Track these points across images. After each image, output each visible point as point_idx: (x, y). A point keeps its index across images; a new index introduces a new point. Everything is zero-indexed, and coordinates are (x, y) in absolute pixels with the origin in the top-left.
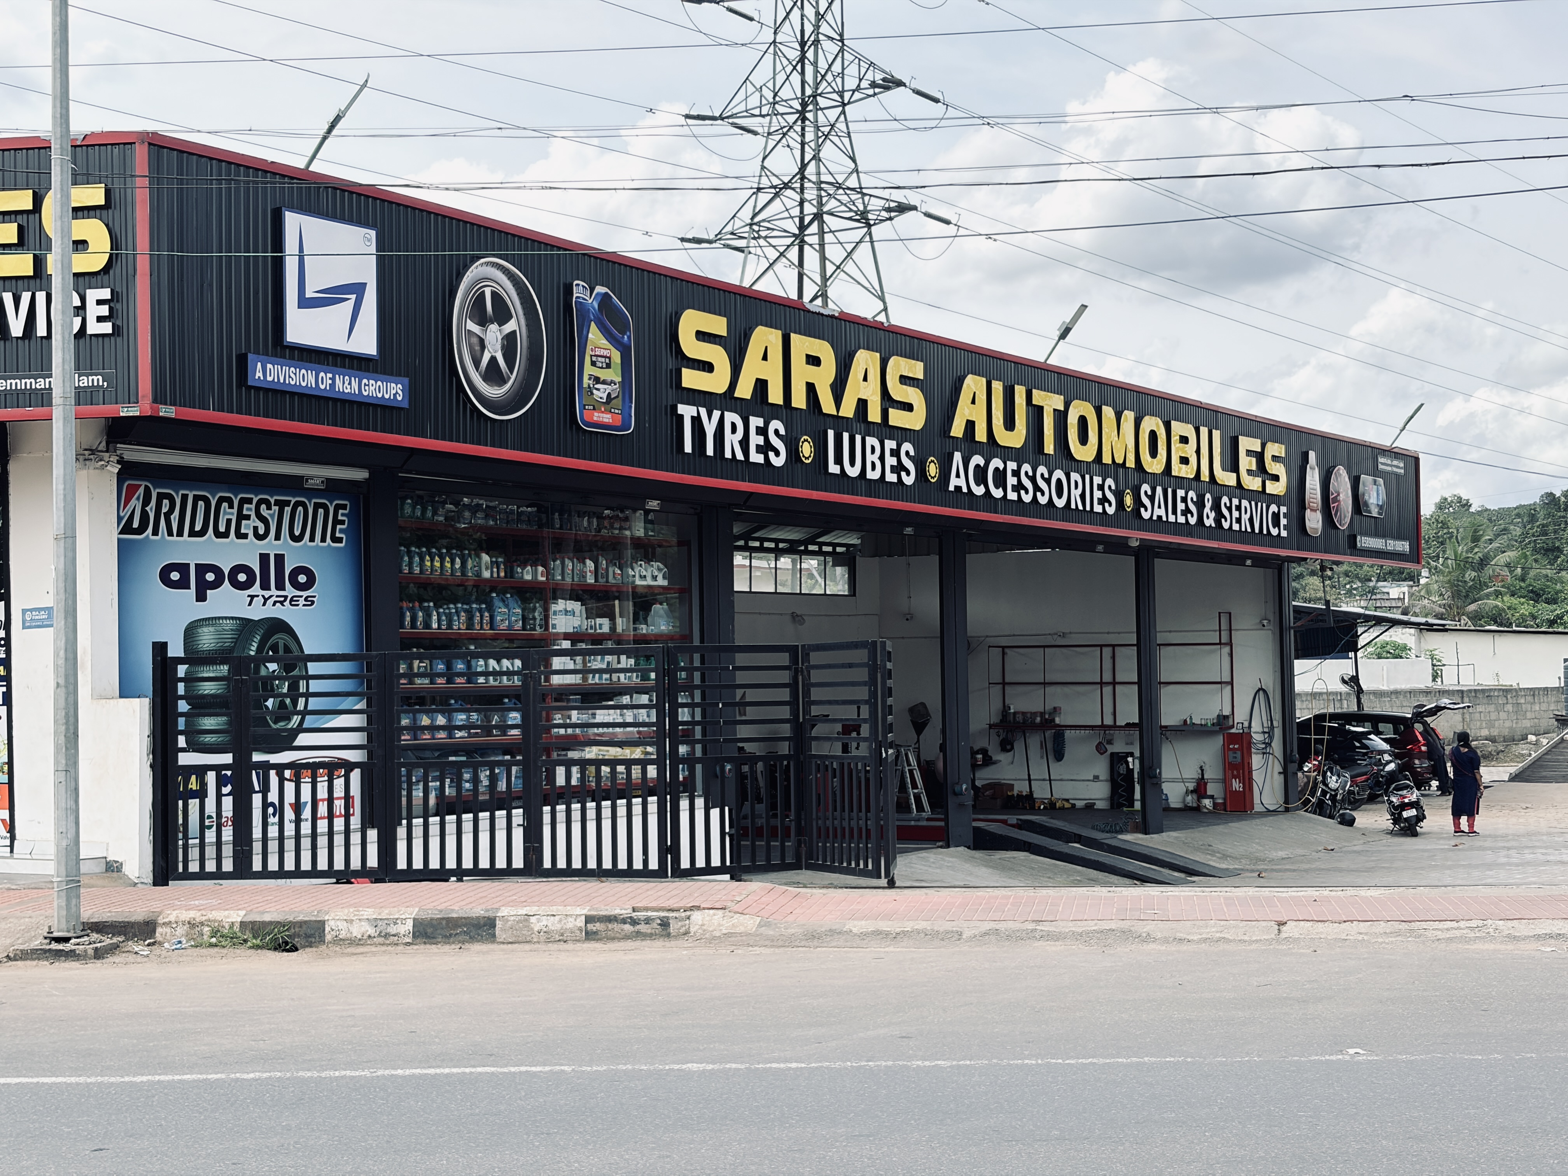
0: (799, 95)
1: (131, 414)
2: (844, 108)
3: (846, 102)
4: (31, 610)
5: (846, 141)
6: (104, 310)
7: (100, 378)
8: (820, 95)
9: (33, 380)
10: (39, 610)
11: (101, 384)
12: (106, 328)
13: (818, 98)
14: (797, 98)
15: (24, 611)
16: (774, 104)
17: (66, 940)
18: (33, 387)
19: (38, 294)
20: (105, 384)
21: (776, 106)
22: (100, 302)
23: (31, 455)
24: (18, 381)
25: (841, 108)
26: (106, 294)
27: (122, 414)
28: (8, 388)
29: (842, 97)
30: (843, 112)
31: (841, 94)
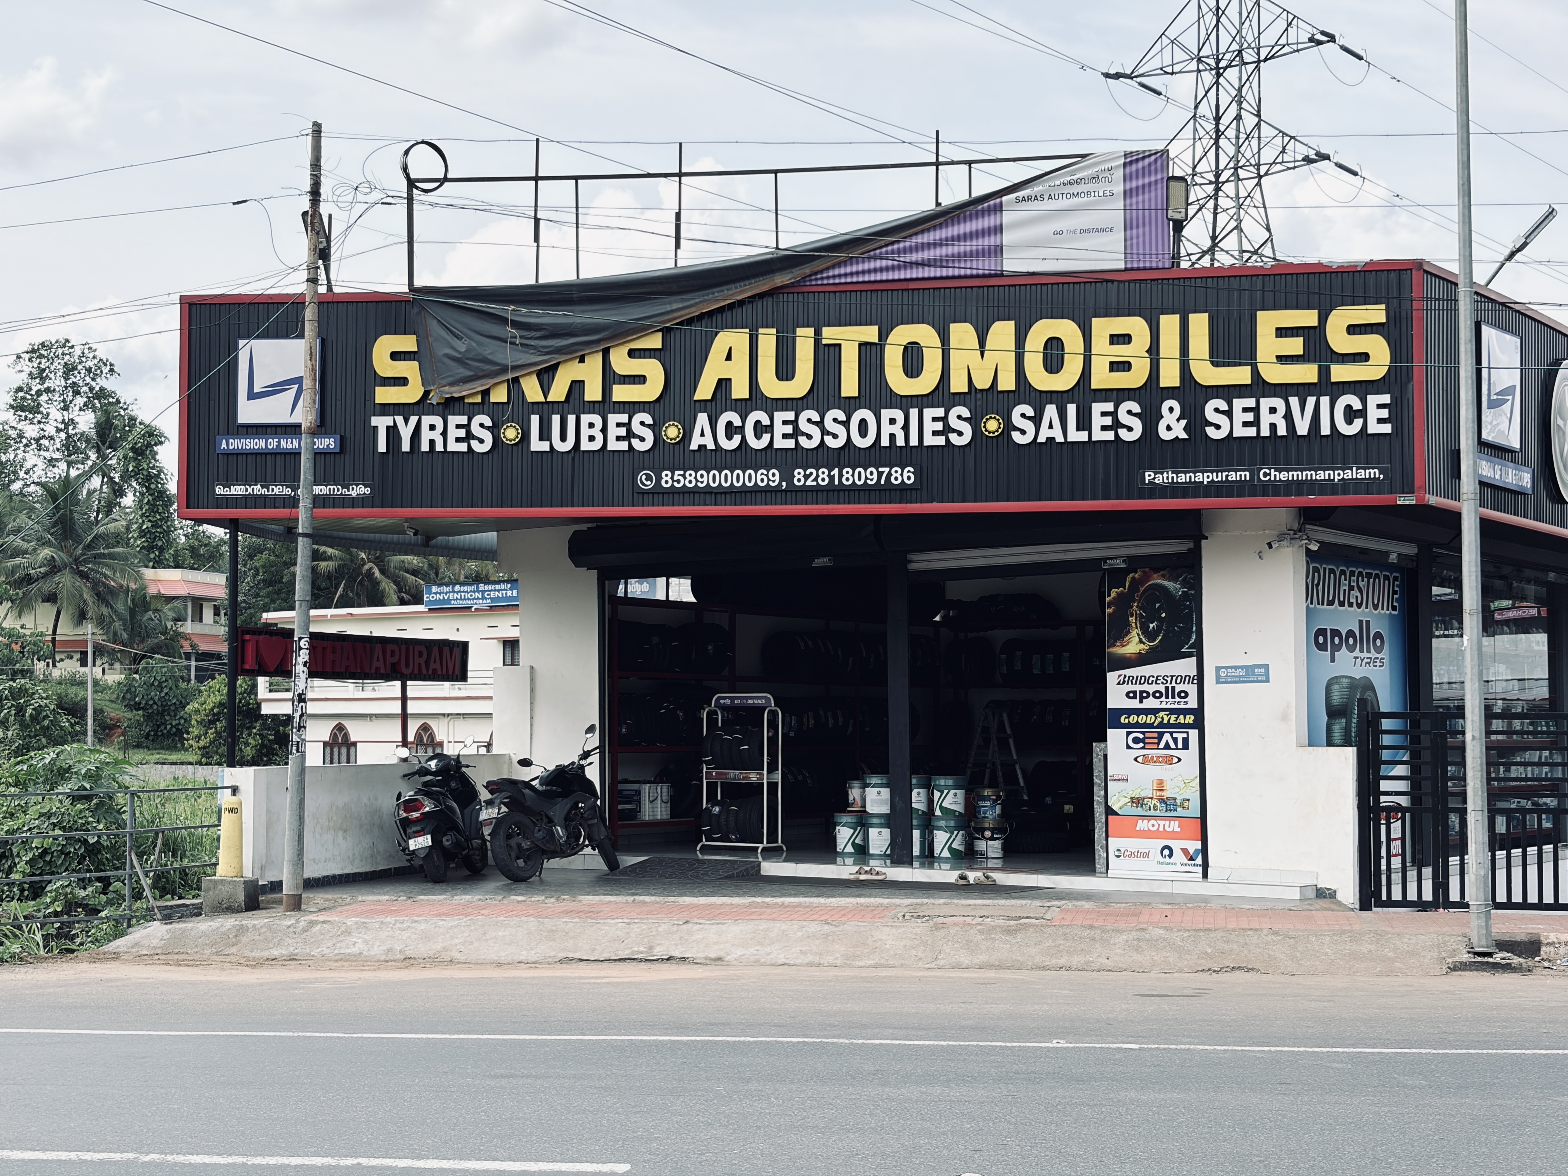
0: (1214, 169)
1: (1407, 503)
2: (1260, 180)
3: (1262, 173)
4: (1226, 668)
5: (1262, 210)
6: (1385, 414)
7: (1377, 471)
8: (1241, 167)
9: (1313, 473)
10: (1236, 668)
11: (1377, 476)
12: (1387, 428)
13: (1239, 170)
14: (1212, 171)
15: (1218, 669)
16: (1194, 175)
17: (1490, 955)
18: (1314, 478)
19: (1322, 398)
20: (1382, 476)
21: (1195, 177)
22: (1380, 406)
23: (1228, 533)
24: (1300, 473)
25: (1256, 180)
26: (1386, 399)
27: (1398, 503)
28: (1290, 478)
29: (1258, 169)
30: (1259, 184)
31: (1258, 165)
